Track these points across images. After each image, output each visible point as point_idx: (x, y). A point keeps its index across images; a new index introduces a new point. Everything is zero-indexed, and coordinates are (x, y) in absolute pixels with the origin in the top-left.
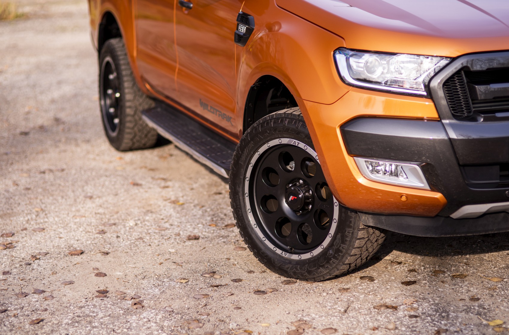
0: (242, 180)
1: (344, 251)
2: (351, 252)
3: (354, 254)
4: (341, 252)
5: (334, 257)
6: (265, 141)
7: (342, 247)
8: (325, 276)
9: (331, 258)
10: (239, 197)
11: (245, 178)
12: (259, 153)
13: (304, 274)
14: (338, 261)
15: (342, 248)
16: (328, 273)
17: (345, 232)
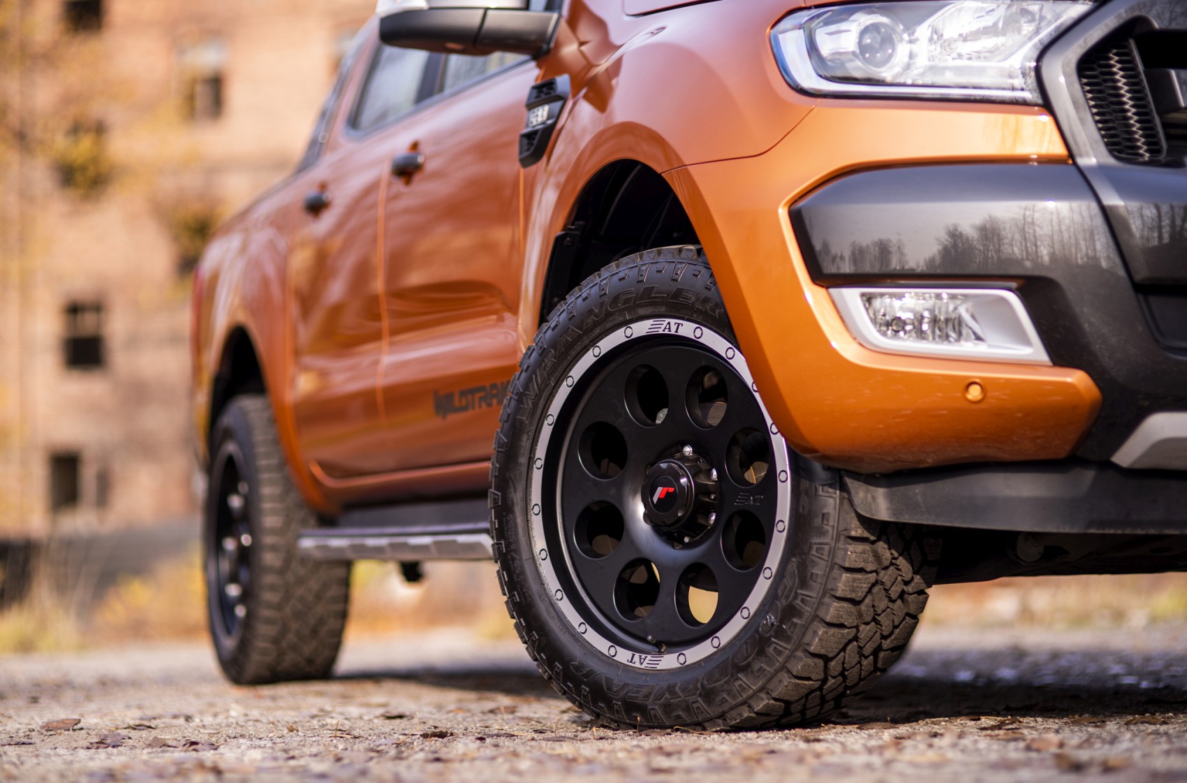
0: (524, 469)
1: (808, 610)
2: (828, 611)
3: (835, 621)
4: (799, 614)
5: (780, 633)
6: (587, 342)
7: (800, 597)
8: (752, 703)
9: (771, 636)
10: (515, 519)
11: (531, 460)
12: (570, 381)
13: (695, 706)
14: (788, 647)
15: (803, 601)
16: (762, 689)
17: (810, 548)
